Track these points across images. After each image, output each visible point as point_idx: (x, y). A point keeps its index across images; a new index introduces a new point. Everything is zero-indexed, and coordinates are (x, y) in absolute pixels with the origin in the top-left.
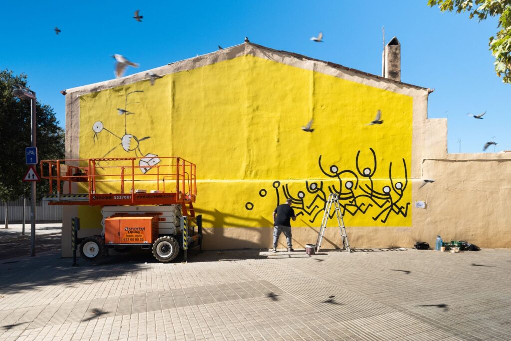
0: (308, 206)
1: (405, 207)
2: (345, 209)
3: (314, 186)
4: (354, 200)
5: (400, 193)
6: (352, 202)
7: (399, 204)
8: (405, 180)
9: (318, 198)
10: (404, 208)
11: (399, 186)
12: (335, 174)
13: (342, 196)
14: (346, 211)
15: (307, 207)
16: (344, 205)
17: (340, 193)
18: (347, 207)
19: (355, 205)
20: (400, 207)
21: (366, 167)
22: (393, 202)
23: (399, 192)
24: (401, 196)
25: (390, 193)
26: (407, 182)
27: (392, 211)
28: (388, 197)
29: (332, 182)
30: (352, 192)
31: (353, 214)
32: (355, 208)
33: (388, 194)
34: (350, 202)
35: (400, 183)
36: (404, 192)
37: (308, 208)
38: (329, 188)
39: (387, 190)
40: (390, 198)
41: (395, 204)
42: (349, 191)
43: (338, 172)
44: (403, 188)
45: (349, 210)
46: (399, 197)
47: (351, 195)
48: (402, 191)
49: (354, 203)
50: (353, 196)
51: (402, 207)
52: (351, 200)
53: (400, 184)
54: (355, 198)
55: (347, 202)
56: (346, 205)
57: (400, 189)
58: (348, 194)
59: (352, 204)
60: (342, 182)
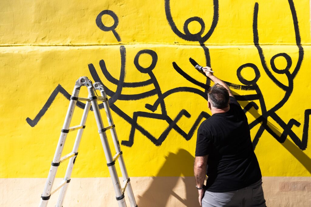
0: (32, 118)
1: (302, 121)
2: (135, 126)
4: (161, 101)
5: (286, 83)
6: (153, 108)
7: (285, 114)
8: (297, 49)
9: (60, 95)
10: (298, 124)
11: (281, 64)
13: (126, 91)
14: (137, 132)
15: (28, 120)
16: (131, 116)
17: (121, 84)
18: (141, 121)
19: (164, 116)
20: (287, 122)
21: (193, 16)
22: (268, 108)
23: (283, 79)
24: (289, 90)
25: (258, 83)
26: (301, 52)
27: (265, 132)
28: (254, 92)
29: (98, 51)
30: (153, 80)
31: (158, 142)
32: (164, 125)
33: (252, 85)
34: (148, 106)
35: (284, 55)
36: (295, 81)
37: (32, 123)
38: (91, 68)
39: (248, 74)
40: (259, 96)
41: (272, 113)
42: (146, 77)
44: (291, 70)
45: (146, 129)
46: (283, 93)
47: (151, 87)
48: (291, 77)
49: (159, 111)
50: (157, 90)
51: (293, 122)
52: (152, 100)
53: (282, 58)
54: (162, 97)
55: (139, 105)
56: (138, 114)
57: (286, 71)
58: (144, 86)
59: (153, 111)
60: (126, 52)
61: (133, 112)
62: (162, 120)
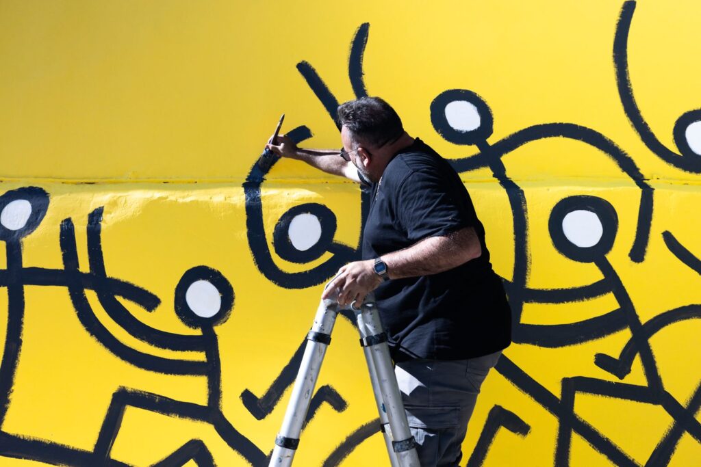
0: (260, 392)
2: (570, 424)
3: (305, 233)
4: (640, 345)
6: (620, 366)
12: (472, 150)
14: (578, 443)
15: (248, 398)
16: (556, 391)
17: (517, 291)
18: (586, 406)
30: (611, 283)
32: (659, 420)
34: (602, 361)
37: (259, 406)
42: (590, 274)
43: (491, 141)
45: (604, 431)
47: (607, 304)
49: (637, 376)
50: (625, 316)
52: (615, 343)
54: (642, 334)
56: (574, 385)
58: (585, 299)
59: (621, 378)
60: (525, 202)
61: (561, 378)
62: (649, 406)
